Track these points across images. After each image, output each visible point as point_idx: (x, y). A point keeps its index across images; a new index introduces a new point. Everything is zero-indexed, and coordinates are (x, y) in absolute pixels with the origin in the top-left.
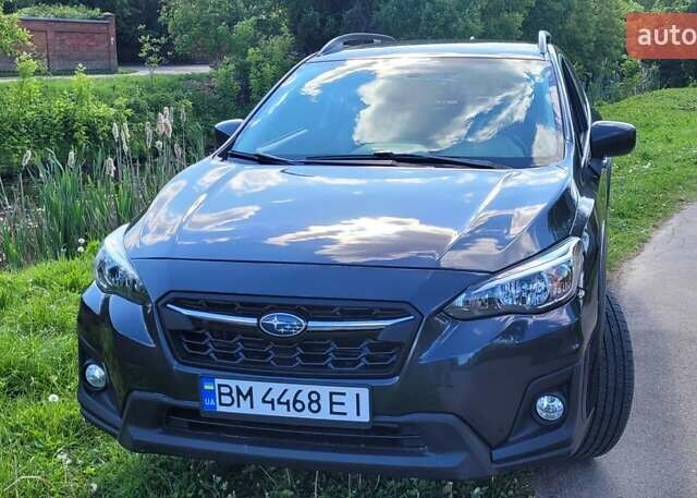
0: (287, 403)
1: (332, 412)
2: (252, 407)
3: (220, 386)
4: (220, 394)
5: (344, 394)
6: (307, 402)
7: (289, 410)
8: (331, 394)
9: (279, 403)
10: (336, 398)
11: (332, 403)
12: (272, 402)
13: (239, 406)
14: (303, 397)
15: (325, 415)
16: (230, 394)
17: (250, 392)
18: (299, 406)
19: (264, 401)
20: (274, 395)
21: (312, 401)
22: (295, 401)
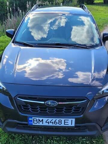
0: (53, 123)
1: (65, 124)
2: (43, 123)
3: (34, 119)
4: (34, 121)
5: (68, 120)
6: (58, 122)
7: (53, 124)
8: (65, 120)
9: (50, 122)
10: (66, 121)
11: (65, 122)
12: (48, 122)
13: (39, 123)
14: (57, 121)
15: (63, 125)
16: (37, 121)
17: (42, 120)
18: (56, 123)
19: (46, 122)
20: (49, 121)
21: (59, 122)
22: (55, 122)
